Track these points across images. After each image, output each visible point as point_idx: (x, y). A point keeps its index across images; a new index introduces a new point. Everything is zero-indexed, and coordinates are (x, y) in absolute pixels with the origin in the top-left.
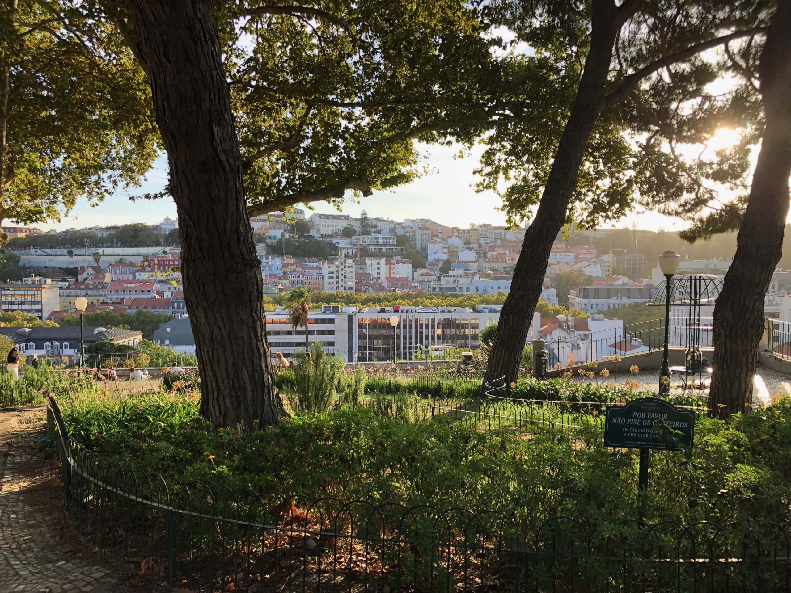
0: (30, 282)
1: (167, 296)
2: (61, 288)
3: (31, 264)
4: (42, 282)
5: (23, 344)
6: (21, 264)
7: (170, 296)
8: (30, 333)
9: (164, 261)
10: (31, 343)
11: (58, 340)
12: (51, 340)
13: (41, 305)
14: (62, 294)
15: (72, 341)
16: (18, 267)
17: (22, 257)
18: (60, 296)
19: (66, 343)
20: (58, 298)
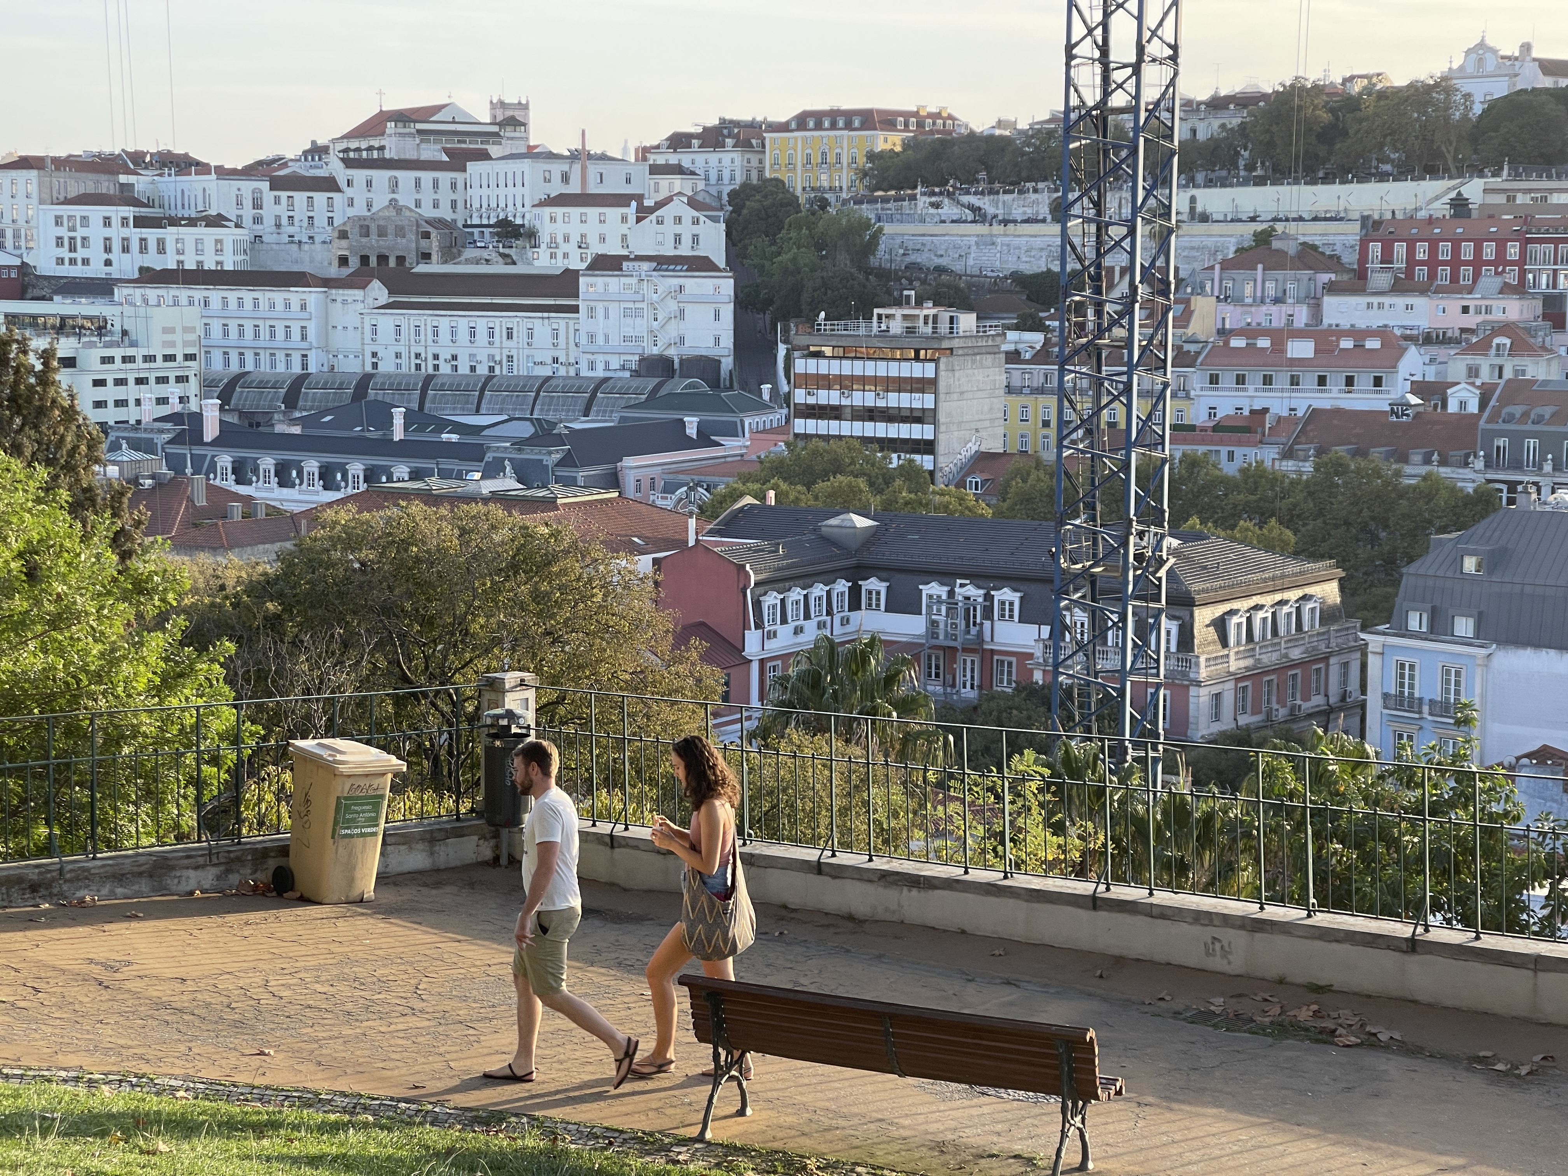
0: (896, 327)
1: (1463, 404)
2: (1014, 357)
3: (914, 258)
4: (944, 327)
5: (842, 586)
6: (881, 257)
7: (1473, 407)
8: (872, 537)
9: (1456, 244)
10: (873, 584)
11: (976, 577)
12: (946, 576)
13: (935, 422)
14: (1016, 382)
15: (1033, 588)
16: (868, 271)
17: (888, 228)
18: (1010, 390)
19: (1006, 595)
20: (1001, 401)
